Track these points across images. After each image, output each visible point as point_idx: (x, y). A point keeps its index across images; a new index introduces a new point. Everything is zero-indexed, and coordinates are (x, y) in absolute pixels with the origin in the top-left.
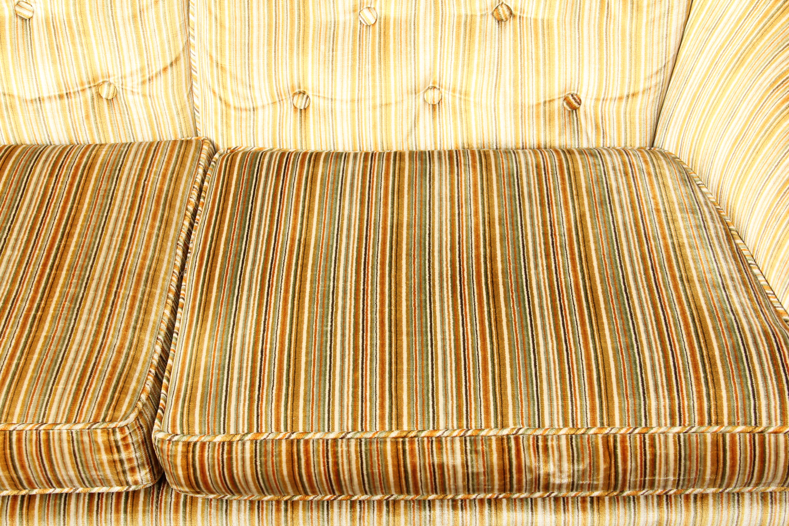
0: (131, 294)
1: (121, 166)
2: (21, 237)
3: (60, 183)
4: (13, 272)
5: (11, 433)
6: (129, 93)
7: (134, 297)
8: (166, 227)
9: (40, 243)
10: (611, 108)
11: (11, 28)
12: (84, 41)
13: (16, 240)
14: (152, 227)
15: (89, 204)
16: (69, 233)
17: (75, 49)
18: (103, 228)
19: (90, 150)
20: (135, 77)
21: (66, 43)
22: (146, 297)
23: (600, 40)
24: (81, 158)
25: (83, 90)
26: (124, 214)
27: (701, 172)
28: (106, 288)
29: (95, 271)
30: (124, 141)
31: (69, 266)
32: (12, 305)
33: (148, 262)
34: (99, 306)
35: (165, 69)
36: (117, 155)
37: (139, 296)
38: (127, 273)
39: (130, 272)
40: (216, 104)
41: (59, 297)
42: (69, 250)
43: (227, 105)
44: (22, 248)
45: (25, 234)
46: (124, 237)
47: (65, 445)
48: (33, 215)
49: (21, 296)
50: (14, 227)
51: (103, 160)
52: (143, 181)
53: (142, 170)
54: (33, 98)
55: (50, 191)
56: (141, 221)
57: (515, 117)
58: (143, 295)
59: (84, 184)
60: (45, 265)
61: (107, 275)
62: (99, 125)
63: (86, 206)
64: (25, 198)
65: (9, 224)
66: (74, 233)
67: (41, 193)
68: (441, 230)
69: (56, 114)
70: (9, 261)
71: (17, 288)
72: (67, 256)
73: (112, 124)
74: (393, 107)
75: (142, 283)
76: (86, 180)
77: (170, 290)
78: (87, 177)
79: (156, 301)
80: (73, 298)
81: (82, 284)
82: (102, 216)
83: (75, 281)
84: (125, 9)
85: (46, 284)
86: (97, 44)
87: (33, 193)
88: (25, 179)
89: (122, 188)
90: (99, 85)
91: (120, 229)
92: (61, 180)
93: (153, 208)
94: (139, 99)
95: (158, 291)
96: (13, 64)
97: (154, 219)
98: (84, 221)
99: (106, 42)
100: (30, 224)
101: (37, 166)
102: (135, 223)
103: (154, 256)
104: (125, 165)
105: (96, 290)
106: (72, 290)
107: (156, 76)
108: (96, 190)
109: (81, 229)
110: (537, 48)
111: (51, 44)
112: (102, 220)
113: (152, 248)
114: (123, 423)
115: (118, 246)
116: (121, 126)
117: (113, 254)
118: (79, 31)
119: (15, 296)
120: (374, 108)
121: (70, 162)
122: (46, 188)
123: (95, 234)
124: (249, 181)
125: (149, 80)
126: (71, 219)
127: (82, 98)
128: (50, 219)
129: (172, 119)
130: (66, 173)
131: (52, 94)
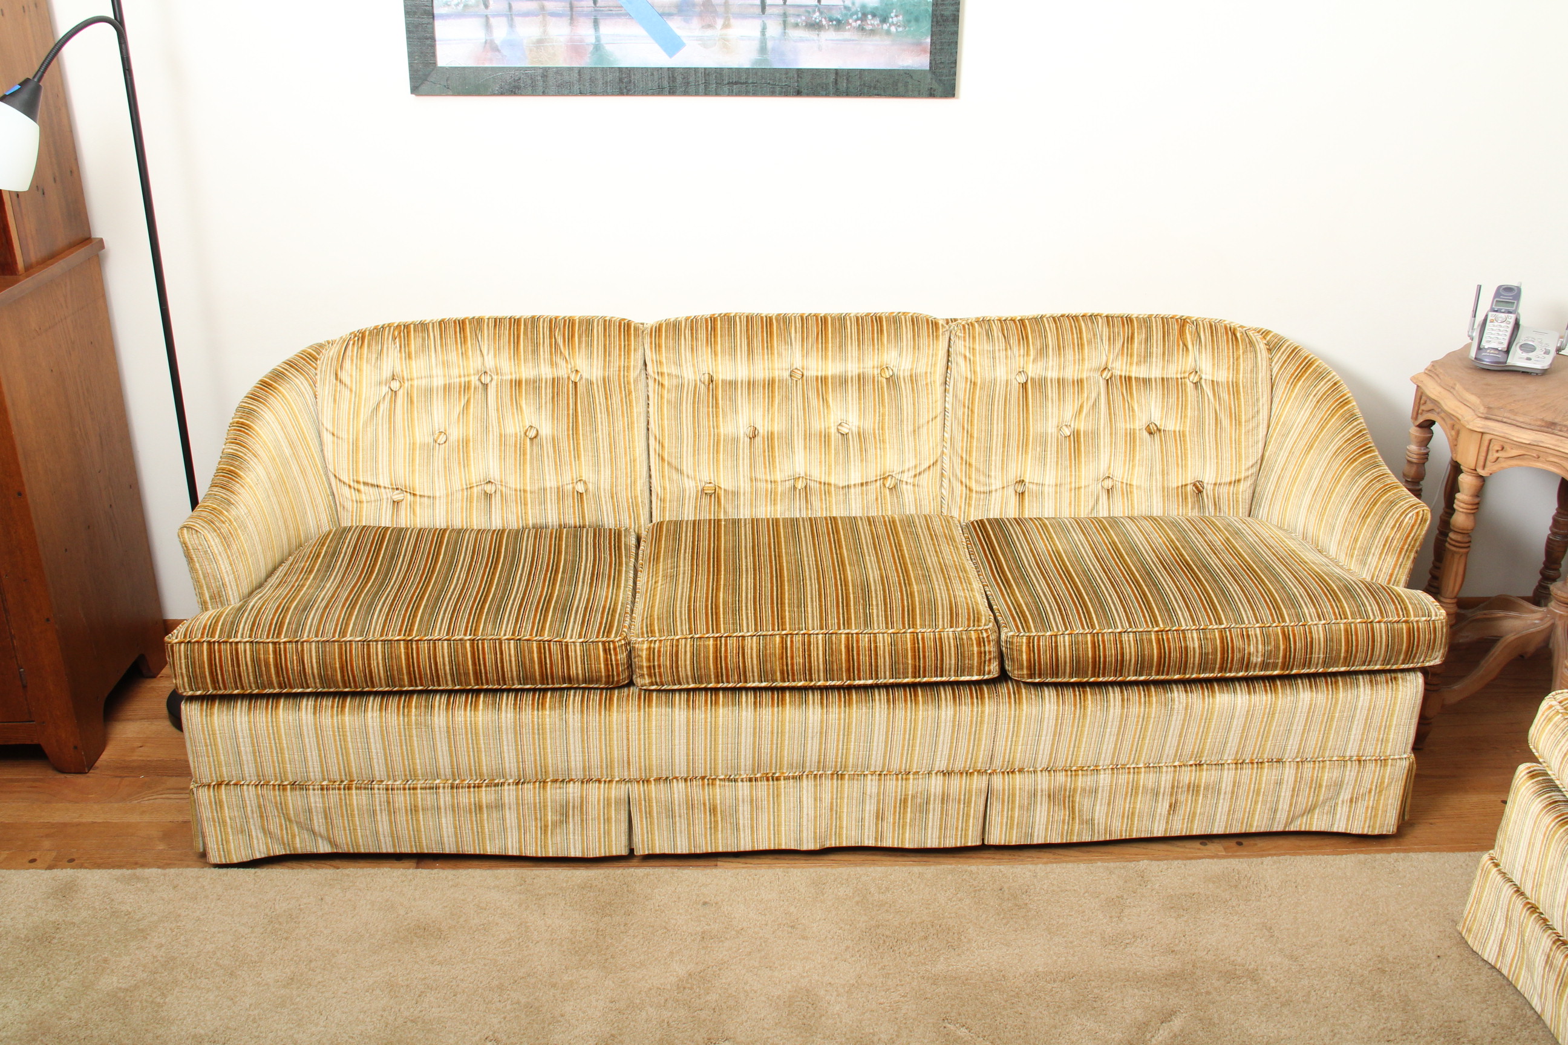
1: (913, 523)
5: (917, 634)
6: (905, 483)
10: (1224, 490)
11: (835, 440)
12: (882, 447)
15: (904, 537)
17: (876, 452)
20: (910, 472)
21: (871, 448)
23: (1217, 444)
24: (884, 522)
25: (876, 481)
27: (1289, 526)
29: (929, 564)
31: (911, 563)
34: (941, 578)
35: (929, 467)
40: (962, 490)
41: (914, 575)
42: (905, 556)
43: (971, 490)
47: (952, 641)
51: (898, 521)
54: (844, 485)
57: (1163, 496)
61: (937, 566)
62: (883, 506)
66: (903, 549)
69: (857, 497)
72: (906, 559)
73: (891, 505)
74: (1083, 490)
78: (895, 528)
79: (972, 580)
81: (924, 570)
83: (919, 569)
84: (909, 427)
86: (890, 449)
88: (854, 529)
89: (920, 533)
90: (886, 477)
91: (931, 548)
92: (879, 529)
93: (944, 540)
94: (910, 487)
96: (835, 462)
98: (906, 544)
99: (896, 447)
101: (857, 524)
104: (915, 523)
105: (935, 573)
107: (924, 471)
108: (904, 532)
109: (907, 548)
110: (1177, 449)
111: (861, 450)
114: (986, 627)
116: (896, 505)
117: (934, 558)
118: (880, 440)
120: (1071, 490)
121: (878, 520)
123: (917, 550)
124: (1001, 530)
125: (919, 474)
126: (897, 543)
127: (874, 487)
129: (930, 502)
130: (879, 526)
131: (857, 482)
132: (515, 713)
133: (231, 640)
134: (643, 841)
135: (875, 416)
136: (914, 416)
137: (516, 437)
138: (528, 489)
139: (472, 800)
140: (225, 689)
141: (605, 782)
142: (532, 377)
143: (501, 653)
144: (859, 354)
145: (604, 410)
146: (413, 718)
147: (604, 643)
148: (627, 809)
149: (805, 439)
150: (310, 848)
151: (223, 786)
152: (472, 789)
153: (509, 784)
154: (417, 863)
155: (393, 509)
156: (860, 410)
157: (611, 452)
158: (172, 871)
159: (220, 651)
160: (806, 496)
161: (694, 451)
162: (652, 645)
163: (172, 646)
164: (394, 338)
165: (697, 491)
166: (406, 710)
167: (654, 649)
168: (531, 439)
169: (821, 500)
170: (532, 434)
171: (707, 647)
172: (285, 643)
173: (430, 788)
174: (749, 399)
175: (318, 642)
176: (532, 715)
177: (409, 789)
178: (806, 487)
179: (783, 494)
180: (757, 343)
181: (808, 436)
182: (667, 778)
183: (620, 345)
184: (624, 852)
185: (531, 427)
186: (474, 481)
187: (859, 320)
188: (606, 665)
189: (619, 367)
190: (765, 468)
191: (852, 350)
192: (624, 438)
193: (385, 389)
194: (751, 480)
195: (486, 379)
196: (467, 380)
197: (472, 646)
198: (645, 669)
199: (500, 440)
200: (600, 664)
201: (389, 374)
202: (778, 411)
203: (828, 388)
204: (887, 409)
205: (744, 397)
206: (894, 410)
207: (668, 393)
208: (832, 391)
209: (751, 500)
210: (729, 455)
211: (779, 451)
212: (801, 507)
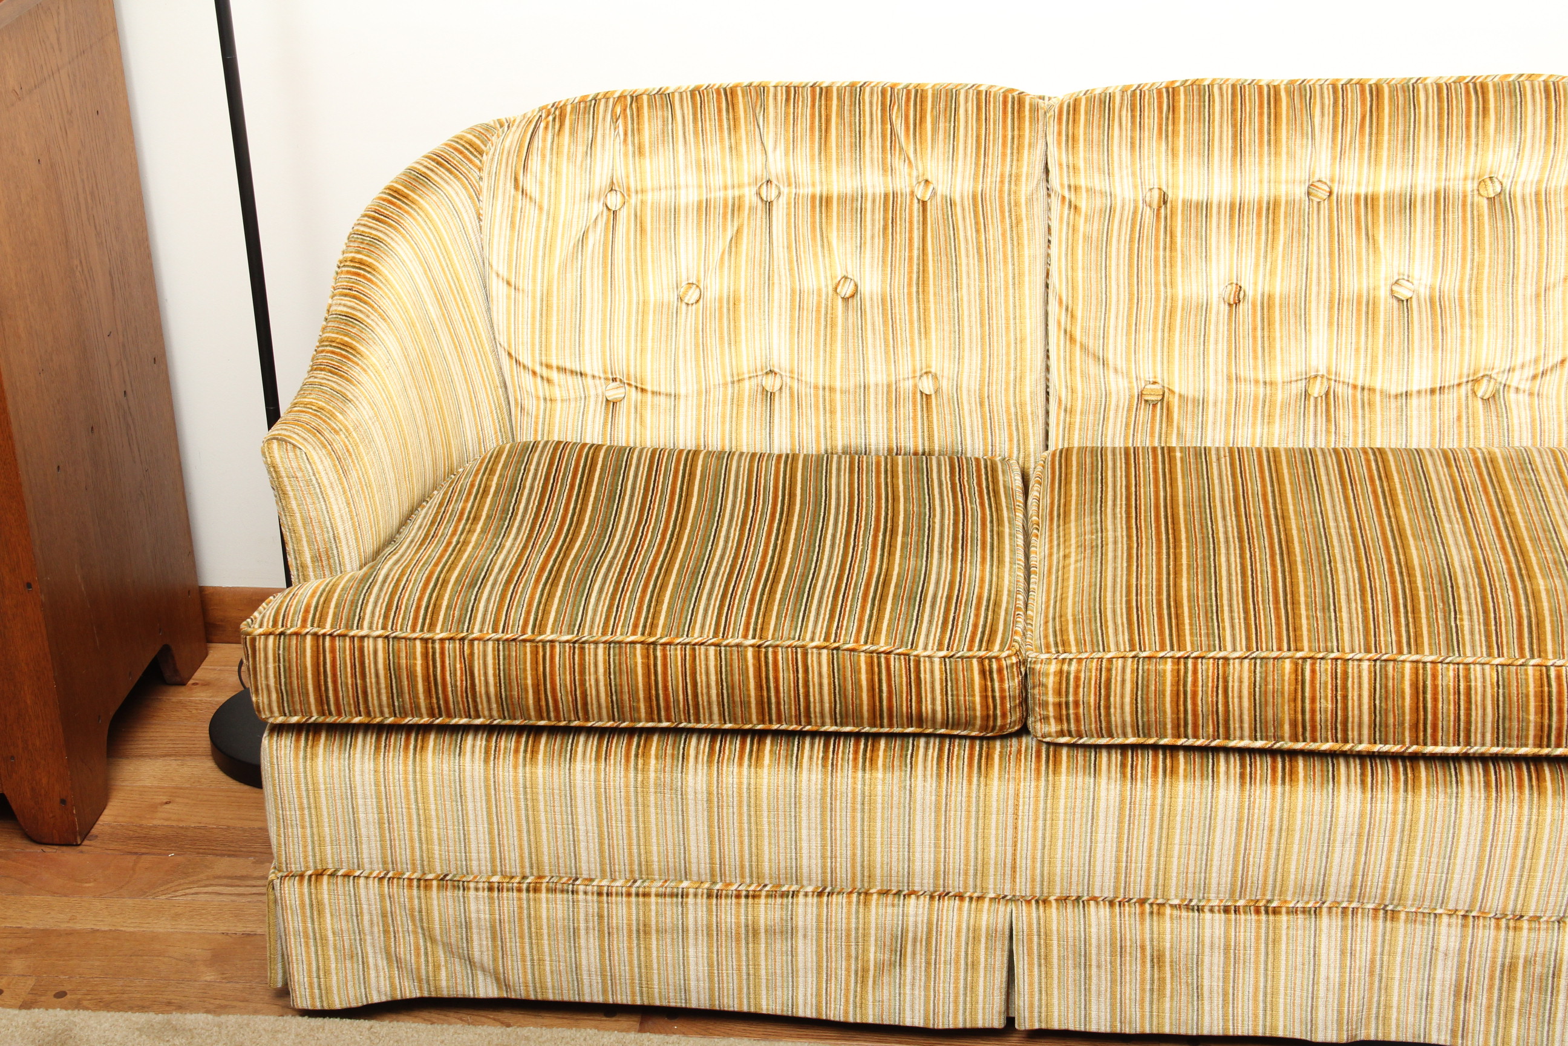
6: (1513, 390)
11: (1385, 310)
12: (1474, 323)
17: (1463, 332)
20: (1526, 369)
21: (1454, 323)
24: (1475, 459)
25: (1459, 385)
44: (1462, 522)
48: (1454, 497)
49: (1492, 558)
50: (1439, 505)
54: (1399, 392)
55: (1459, 478)
60: (1501, 535)
62: (1471, 429)
63: (1511, 491)
64: (1433, 483)
67: (1449, 479)
69: (1423, 413)
70: (1455, 531)
71: (1480, 552)
72: (1521, 529)
73: (1485, 428)
76: (1495, 471)
78: (1495, 467)
80: (1555, 561)
81: (1557, 551)
82: (1539, 499)
83: (1546, 548)
84: (1529, 287)
86: (1489, 327)
87: (1440, 479)
88: (1421, 468)
89: (1545, 478)
90: (1478, 379)
92: (1465, 470)
94: (1523, 398)
96: (1385, 350)
98: (1519, 503)
99: (1500, 324)
100: (1456, 504)
106: (1548, 556)
107: (1552, 369)
108: (1516, 478)
109: (1522, 509)
111: (1434, 326)
112: (1540, 502)
116: (1496, 428)
118: (1471, 311)
122: (1452, 476)
123: (1541, 513)
125: (1543, 373)
126: (1502, 500)
127: (1456, 394)
129: (1560, 424)
131: (1423, 387)
132: (825, 773)
133: (352, 633)
134: (1031, 1005)
135: (1463, 267)
136: (1540, 268)
137: (819, 295)
138: (838, 385)
139: (743, 918)
140: (339, 714)
141: (971, 898)
142: (849, 192)
143: (806, 671)
144: (1440, 155)
145: (973, 250)
146: (652, 775)
147: (981, 660)
148: (1006, 948)
149: (1331, 308)
150: (464, 990)
151: (325, 878)
152: (743, 900)
153: (806, 895)
154: (641, 1023)
155: (607, 414)
156: (1435, 257)
157: (982, 325)
158: (231, 1020)
159: (333, 651)
160: (1328, 411)
161: (1129, 325)
162: (1065, 667)
163: (253, 640)
164: (615, 119)
165: (1131, 397)
166: (640, 761)
167: (1068, 673)
168: (845, 300)
169: (1355, 417)
170: (847, 290)
171: (1161, 675)
172: (442, 640)
173: (672, 895)
174: (1232, 237)
175: (498, 640)
176: (854, 778)
177: (637, 895)
178: (1327, 393)
179: (1285, 405)
180: (1249, 134)
181: (1336, 303)
182: (1078, 898)
183: (1005, 137)
184: (998, 1023)
185: (846, 278)
186: (745, 370)
187: (1443, 91)
188: (984, 698)
189: (1002, 175)
190: (1255, 358)
191: (1428, 146)
192: (1006, 301)
193: (597, 207)
194: (1229, 379)
195: (770, 193)
196: (737, 194)
197: (757, 657)
198: (1051, 708)
199: (793, 301)
200: (973, 696)
201: (606, 182)
202: (1283, 257)
203: (1378, 216)
204: (1487, 255)
205: (1222, 231)
206: (1501, 256)
207: (1086, 222)
208: (1385, 221)
209: (1228, 415)
210: (1191, 333)
211: (1281, 329)
212: (1319, 428)
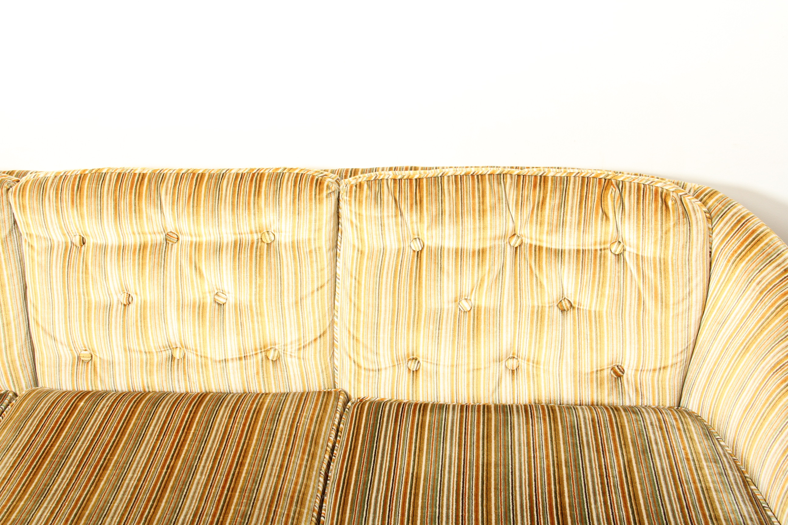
0: (286, 512)
1: (281, 411)
2: (207, 465)
3: (236, 423)
4: (201, 492)
6: (288, 356)
7: (288, 515)
8: (312, 459)
9: (221, 470)
10: (647, 377)
11: (210, 311)
12: (260, 320)
13: (204, 467)
14: (302, 459)
15: (257, 440)
16: (241, 463)
17: (253, 325)
18: (266, 459)
19: (258, 398)
20: (294, 345)
21: (247, 321)
22: (296, 515)
23: (638, 327)
24: (252, 405)
25: (256, 354)
26: (282, 449)
28: (267, 507)
29: (260, 494)
30: (282, 391)
31: (241, 489)
32: (199, 518)
33: (298, 487)
34: (262, 521)
35: (315, 340)
36: (278, 403)
37: (292, 514)
38: (283, 496)
39: (285, 495)
40: (351, 365)
41: (233, 513)
42: (241, 476)
43: (359, 366)
44: (208, 474)
45: (210, 462)
46: (282, 466)
48: (217, 448)
49: (206, 512)
50: (203, 457)
51: (268, 406)
52: (296, 423)
53: (295, 414)
54: (221, 359)
55: (229, 429)
56: (294, 455)
57: (575, 381)
58: (295, 513)
59: (254, 424)
60: (224, 487)
61: (268, 497)
62: (266, 379)
63: (254, 442)
64: (211, 434)
65: (199, 455)
66: (245, 462)
67: (223, 430)
68: (520, 470)
69: (236, 371)
70: (198, 483)
71: (203, 505)
72: (239, 481)
73: (274, 378)
74: (482, 371)
75: (294, 504)
76: (255, 422)
77: (314, 510)
78: (256, 419)
79: (304, 519)
80: (243, 515)
81: (250, 504)
82: (266, 450)
83: (245, 501)
84: (291, 298)
85: (224, 502)
86: (269, 321)
87: (217, 431)
88: (212, 420)
89: (281, 428)
90: (267, 350)
91: (279, 460)
92: (237, 421)
93: (303, 444)
94: (295, 361)
95: (306, 511)
96: (210, 335)
97: (304, 453)
98: (253, 453)
99: (275, 320)
100: (214, 455)
101: (220, 410)
102: (289, 456)
103: (303, 483)
104: (284, 411)
105: (260, 509)
106: (243, 508)
107: (309, 344)
108: (262, 429)
109: (250, 460)
110: (591, 331)
111: (237, 322)
112: (266, 453)
113: (301, 476)
115: (277, 474)
116: (281, 380)
117: (273, 480)
118: (257, 313)
119: (202, 512)
120: (468, 371)
121: (244, 407)
122: (227, 427)
123: (260, 464)
124: (374, 425)
125: (304, 347)
126: (243, 451)
127: (255, 359)
128: (229, 451)
129: (318, 375)
130: (241, 416)
131: (234, 357)
135: (251, 287)
136: (296, 287)
144: (233, 219)
149: (178, 310)
156: (235, 281)
160: (184, 367)
161: (65, 317)
165: (74, 358)
169: (198, 372)
174: (119, 266)
178: (184, 357)
179: (160, 364)
180: (123, 205)
181: (181, 306)
187: (240, 177)
190: (138, 338)
191: (226, 213)
194: (125, 349)
202: (149, 279)
203: (202, 256)
204: (265, 279)
205: (113, 263)
206: (273, 280)
207: (38, 256)
208: (205, 258)
209: (127, 371)
210: (101, 323)
211: (151, 322)
212: (180, 378)
